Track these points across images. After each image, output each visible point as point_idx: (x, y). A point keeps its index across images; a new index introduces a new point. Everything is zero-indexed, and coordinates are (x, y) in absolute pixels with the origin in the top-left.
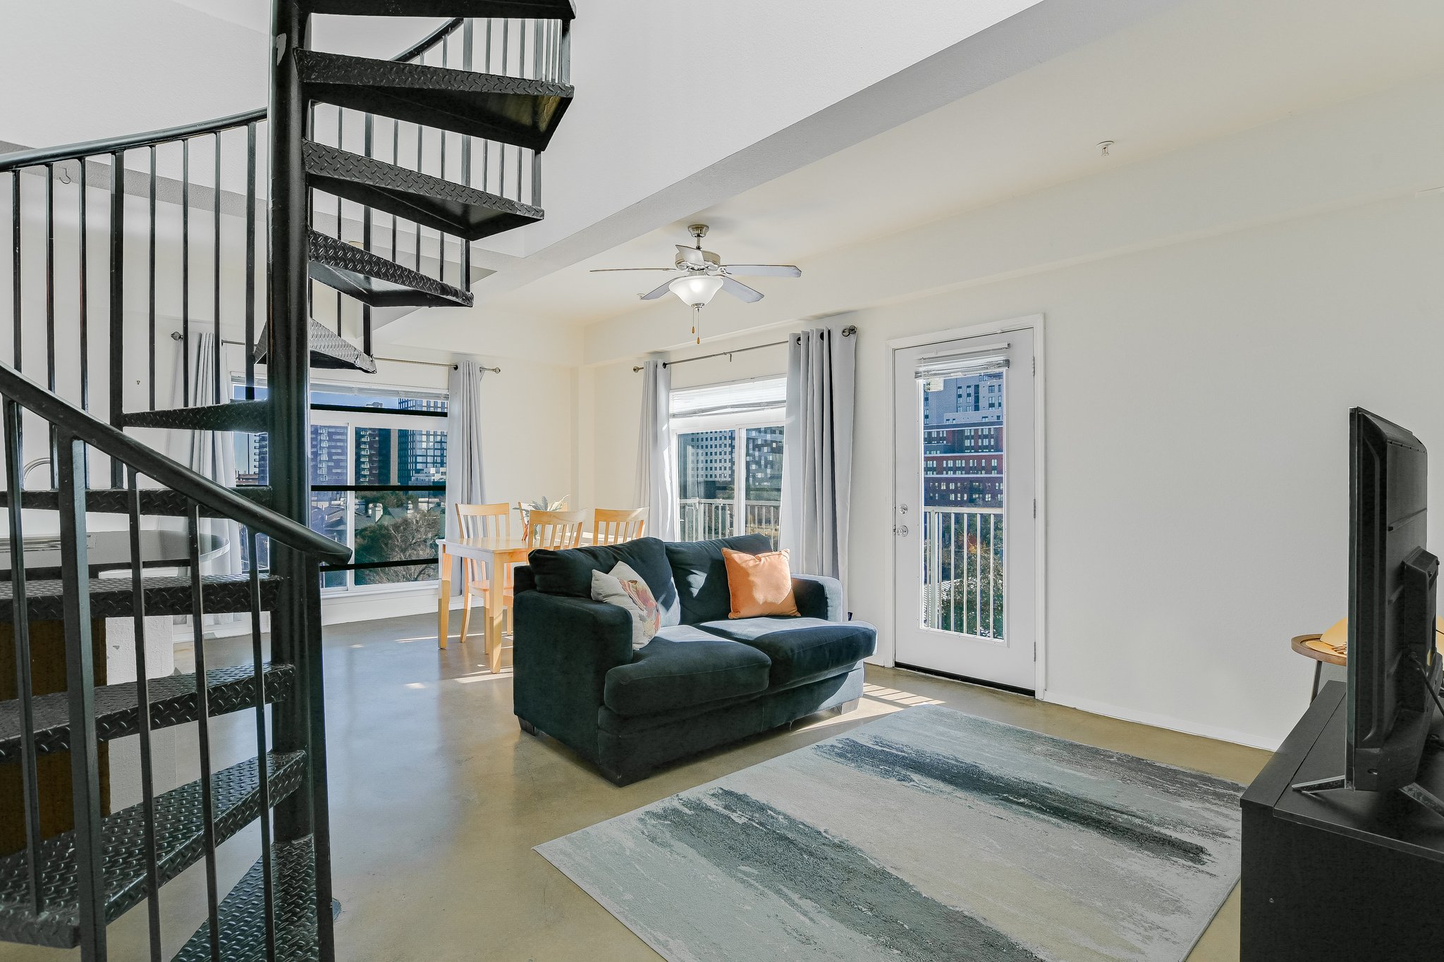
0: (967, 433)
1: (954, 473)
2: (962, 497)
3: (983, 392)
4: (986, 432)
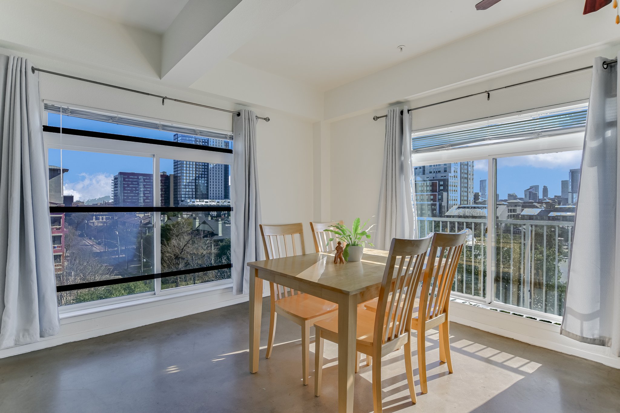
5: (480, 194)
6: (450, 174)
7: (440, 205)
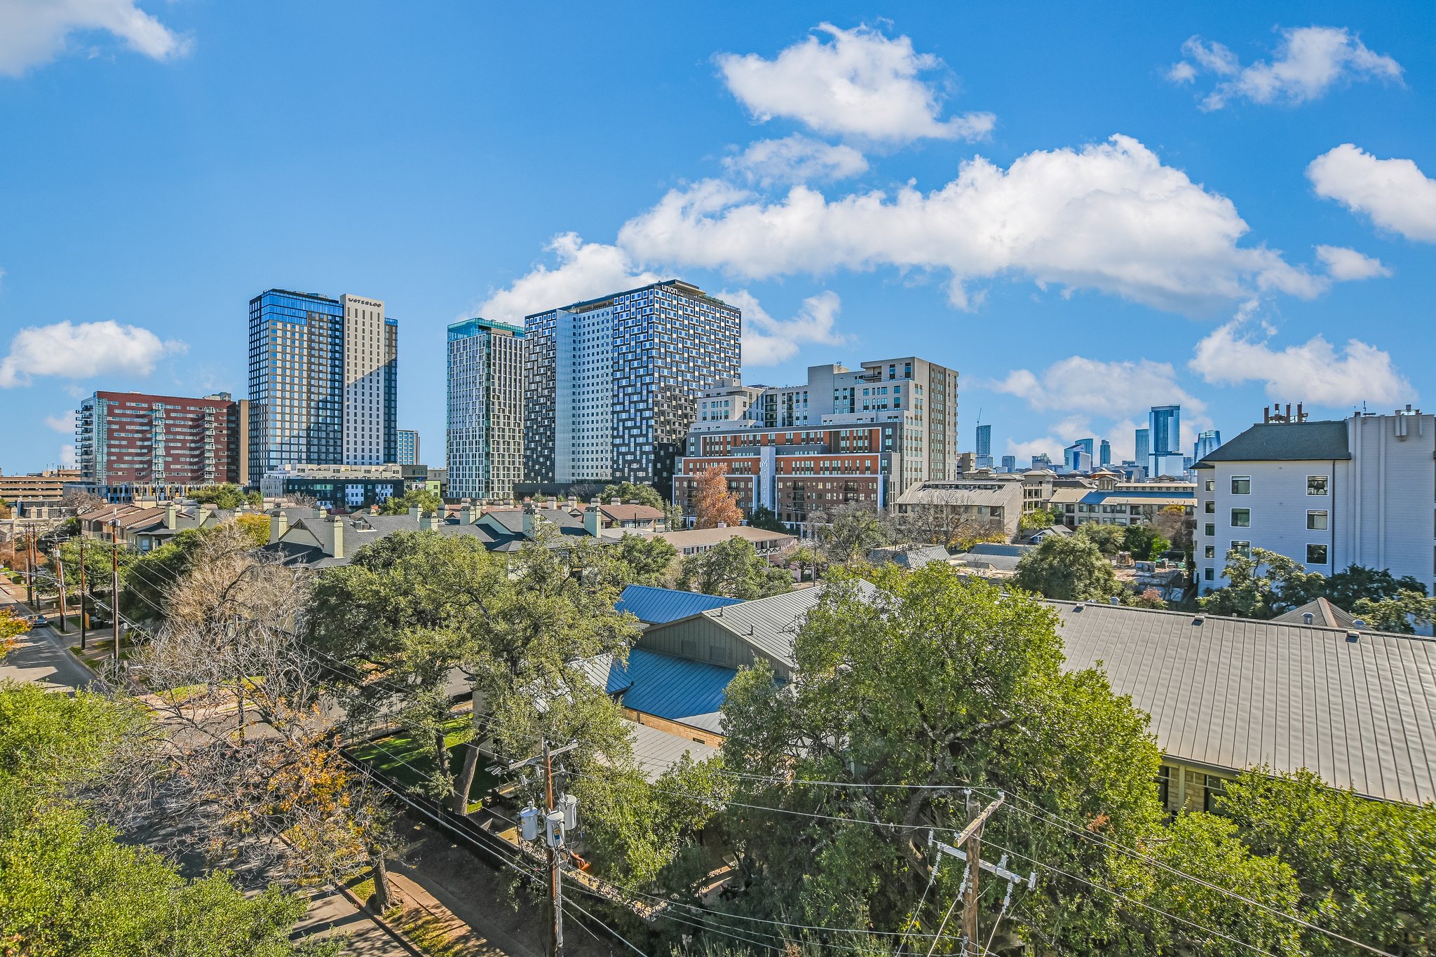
0: (843, 434)
3: (859, 395)
4: (861, 434)
5: (974, 456)
6: (906, 413)
7: (886, 482)
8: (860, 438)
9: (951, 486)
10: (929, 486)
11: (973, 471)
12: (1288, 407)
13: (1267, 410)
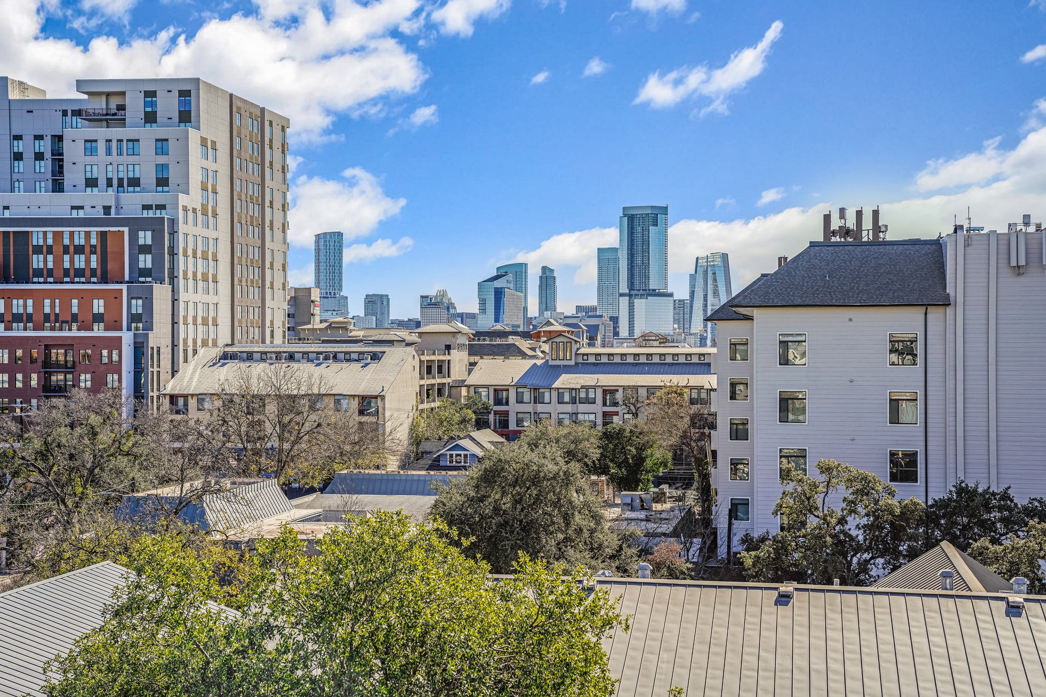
0: (37, 240)
1: (8, 328)
2: (27, 380)
3: (73, 151)
4: (80, 240)
5: (316, 295)
6: (183, 199)
7: (139, 349)
8: (79, 250)
9: (278, 356)
10: (233, 357)
11: (316, 324)
12: (859, 214)
13: (827, 218)
